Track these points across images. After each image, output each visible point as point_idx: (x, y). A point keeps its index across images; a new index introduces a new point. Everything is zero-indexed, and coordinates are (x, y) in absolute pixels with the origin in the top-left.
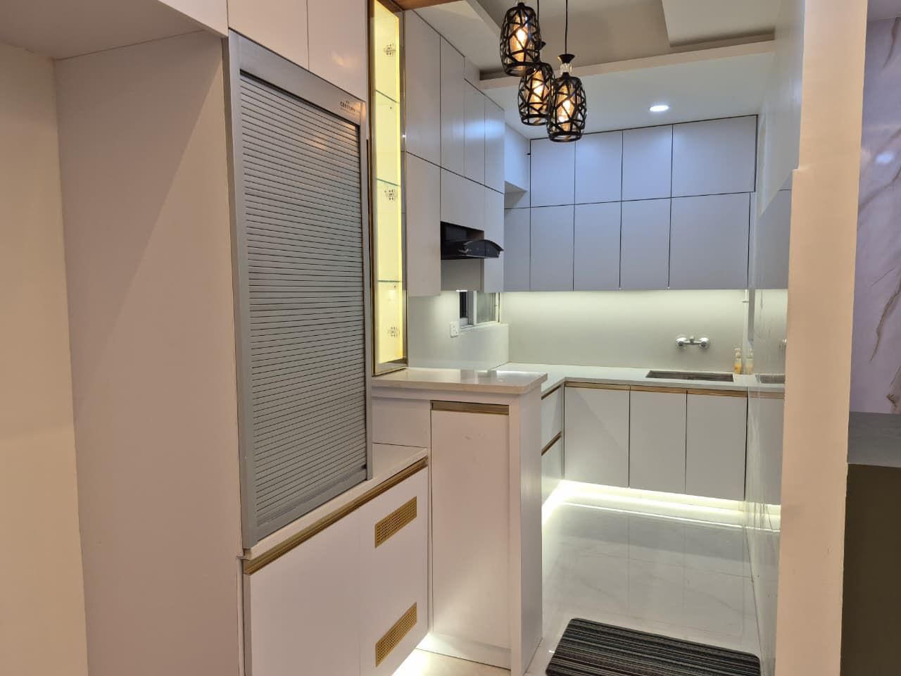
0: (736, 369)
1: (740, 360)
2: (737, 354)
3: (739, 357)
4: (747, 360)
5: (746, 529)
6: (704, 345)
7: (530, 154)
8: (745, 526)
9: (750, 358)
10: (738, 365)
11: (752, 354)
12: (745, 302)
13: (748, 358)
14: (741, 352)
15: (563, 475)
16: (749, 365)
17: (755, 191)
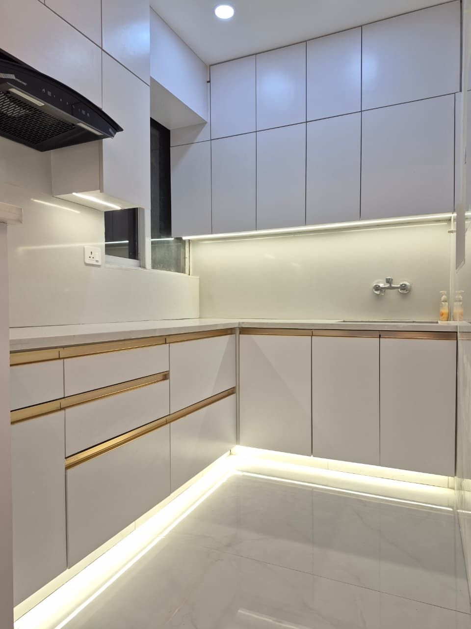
0: (442, 315)
1: (447, 303)
2: (444, 297)
3: (445, 301)
4: (455, 303)
5: (458, 513)
6: (403, 287)
7: (209, 82)
8: (457, 509)
9: (460, 301)
10: (445, 310)
11: (461, 297)
12: (451, 232)
13: (456, 301)
14: (448, 294)
15: (237, 440)
16: (457, 310)
17: (461, 91)
